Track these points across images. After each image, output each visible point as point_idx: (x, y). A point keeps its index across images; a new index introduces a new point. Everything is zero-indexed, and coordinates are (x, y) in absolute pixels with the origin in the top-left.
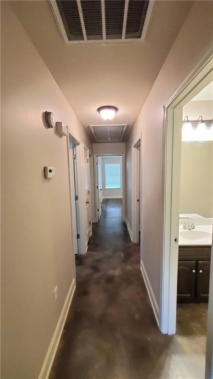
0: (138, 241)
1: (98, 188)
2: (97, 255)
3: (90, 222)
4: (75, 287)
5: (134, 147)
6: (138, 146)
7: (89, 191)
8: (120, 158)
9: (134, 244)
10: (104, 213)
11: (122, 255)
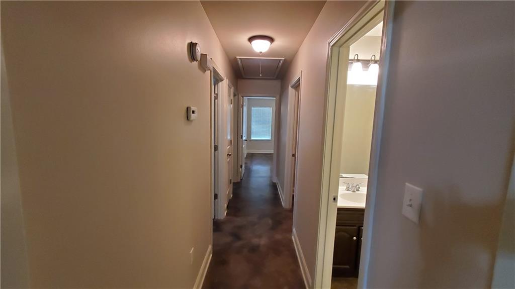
0: (291, 207)
1: (242, 138)
2: (239, 221)
3: (231, 180)
4: (211, 255)
5: (292, 87)
6: (297, 86)
7: (231, 141)
8: (273, 100)
9: (286, 210)
10: (248, 171)
11: (270, 222)
